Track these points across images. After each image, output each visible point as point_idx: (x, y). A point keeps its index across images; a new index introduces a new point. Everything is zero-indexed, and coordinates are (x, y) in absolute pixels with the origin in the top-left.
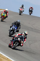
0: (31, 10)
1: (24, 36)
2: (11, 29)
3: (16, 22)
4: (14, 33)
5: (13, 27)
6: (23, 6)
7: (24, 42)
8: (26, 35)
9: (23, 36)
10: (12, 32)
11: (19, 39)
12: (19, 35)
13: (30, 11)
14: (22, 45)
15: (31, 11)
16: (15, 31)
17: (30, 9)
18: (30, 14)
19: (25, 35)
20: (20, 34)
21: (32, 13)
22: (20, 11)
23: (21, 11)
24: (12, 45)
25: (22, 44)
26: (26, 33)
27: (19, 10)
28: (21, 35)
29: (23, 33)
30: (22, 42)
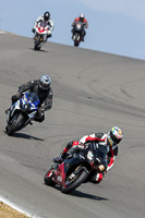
0: (79, 27)
1: (108, 143)
2: (17, 107)
3: (36, 82)
4: (25, 122)
5: (24, 101)
6: (47, 18)
7: (108, 168)
8: (117, 140)
9: (103, 144)
10: (20, 117)
11: (90, 156)
12: (87, 141)
13: (75, 31)
14: (100, 179)
15: (79, 33)
16: (31, 116)
17: (75, 26)
18: (77, 44)
19: (112, 142)
20: (93, 136)
21: (82, 39)
22: (38, 35)
23: (42, 36)
24: (60, 179)
25: (98, 176)
26: (115, 133)
27: (34, 31)
28: (97, 140)
29: (105, 135)
30: (101, 167)
